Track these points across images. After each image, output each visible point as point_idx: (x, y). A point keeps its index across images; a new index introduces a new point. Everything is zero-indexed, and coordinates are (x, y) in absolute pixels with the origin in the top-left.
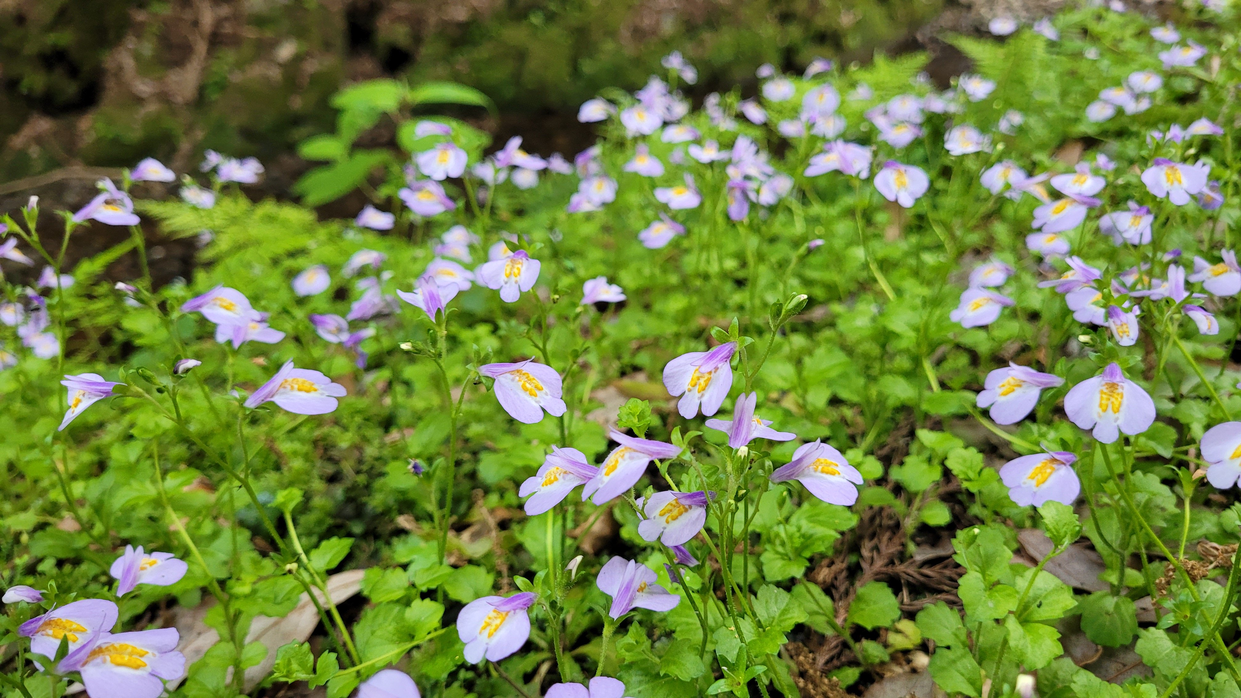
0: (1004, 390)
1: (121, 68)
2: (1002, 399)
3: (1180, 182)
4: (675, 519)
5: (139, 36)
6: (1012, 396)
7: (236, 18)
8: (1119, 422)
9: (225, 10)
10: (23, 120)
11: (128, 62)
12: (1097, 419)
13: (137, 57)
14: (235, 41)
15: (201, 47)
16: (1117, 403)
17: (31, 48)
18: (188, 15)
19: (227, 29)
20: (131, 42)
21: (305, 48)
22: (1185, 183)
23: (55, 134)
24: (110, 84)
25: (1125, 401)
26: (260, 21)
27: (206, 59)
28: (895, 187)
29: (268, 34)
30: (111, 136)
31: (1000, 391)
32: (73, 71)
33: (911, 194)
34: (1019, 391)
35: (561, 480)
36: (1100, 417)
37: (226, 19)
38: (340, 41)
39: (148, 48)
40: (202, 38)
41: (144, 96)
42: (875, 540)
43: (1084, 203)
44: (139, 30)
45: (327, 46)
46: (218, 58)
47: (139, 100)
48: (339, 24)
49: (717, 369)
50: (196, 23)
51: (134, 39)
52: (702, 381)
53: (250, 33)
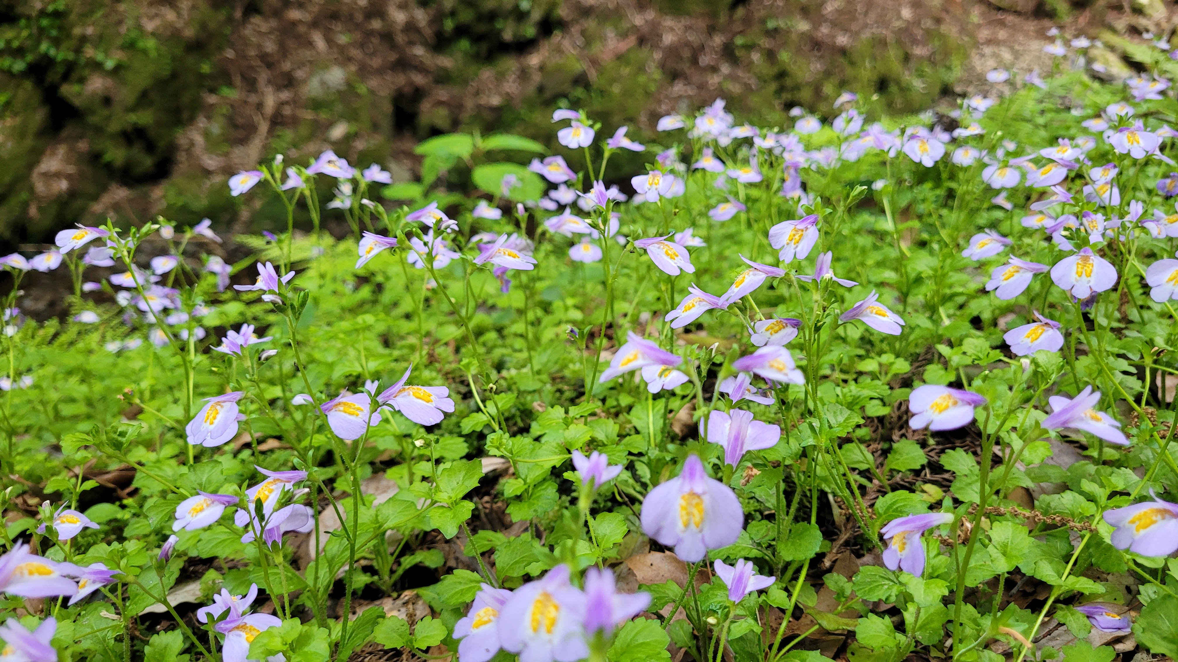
0: (1006, 276)
1: (192, 144)
2: (1005, 282)
3: (1138, 143)
4: (776, 332)
5: (209, 118)
6: (1012, 279)
7: (295, 102)
8: (1091, 284)
9: (285, 95)
10: (104, 189)
11: (199, 139)
12: (1075, 283)
13: (206, 134)
14: (294, 122)
15: (264, 127)
16: (1089, 271)
17: (114, 127)
18: (253, 99)
19: (287, 111)
20: (202, 122)
21: (353, 128)
22: (1142, 144)
23: (130, 201)
24: (182, 157)
25: (1095, 269)
26: (316, 105)
27: (267, 138)
28: (919, 153)
29: (323, 116)
30: (180, 204)
31: (1002, 278)
32: (150, 147)
33: (931, 158)
34: (1017, 276)
35: (697, 306)
36: (1077, 281)
37: (287, 103)
38: (386, 124)
39: (216, 128)
40: (264, 119)
41: (211, 169)
42: (903, 431)
43: (1065, 166)
44: (209, 111)
45: (375, 127)
46: (279, 136)
47: (207, 173)
48: (388, 108)
49: (807, 228)
50: (260, 106)
51: (204, 120)
52: (797, 237)
53: (308, 115)
